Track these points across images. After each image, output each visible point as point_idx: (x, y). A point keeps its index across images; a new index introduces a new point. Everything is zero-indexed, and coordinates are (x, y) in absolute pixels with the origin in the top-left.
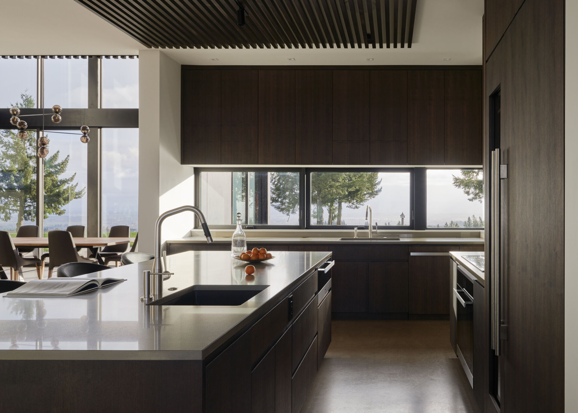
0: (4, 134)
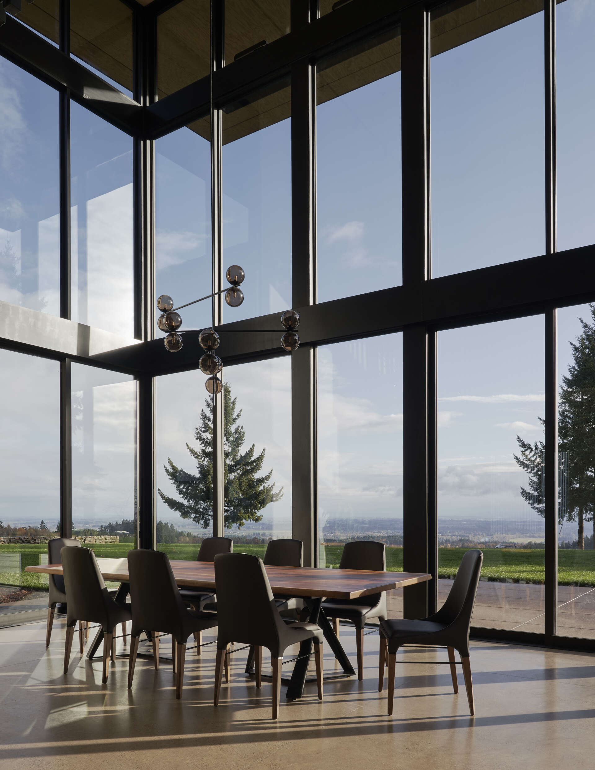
0: (202, 429)
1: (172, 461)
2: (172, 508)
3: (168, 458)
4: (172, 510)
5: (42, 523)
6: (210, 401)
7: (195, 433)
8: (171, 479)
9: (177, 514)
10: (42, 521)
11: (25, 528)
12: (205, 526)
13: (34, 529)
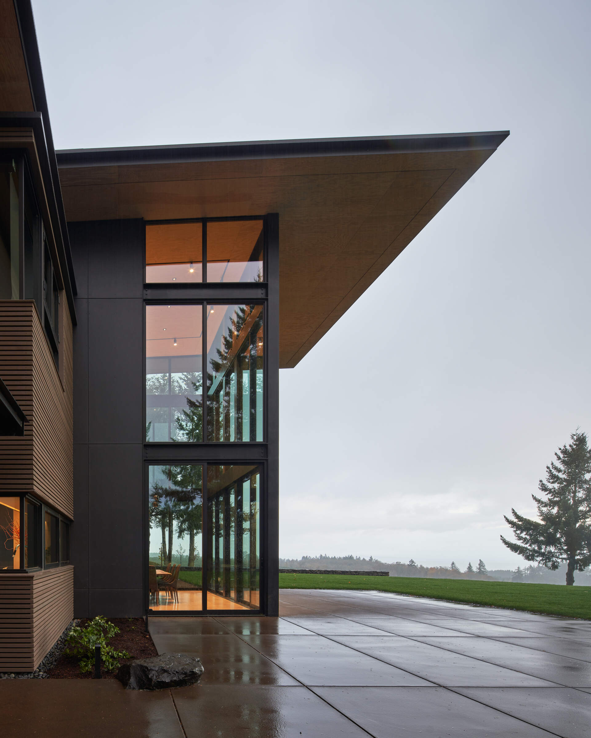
1: (516, 511)
2: (516, 552)
3: (512, 509)
4: (516, 553)
5: (453, 563)
6: (561, 454)
7: (539, 485)
8: (512, 527)
9: (521, 557)
10: (453, 562)
11: (436, 568)
12: (553, 568)
13: (445, 568)
